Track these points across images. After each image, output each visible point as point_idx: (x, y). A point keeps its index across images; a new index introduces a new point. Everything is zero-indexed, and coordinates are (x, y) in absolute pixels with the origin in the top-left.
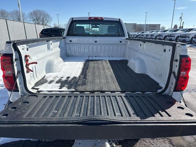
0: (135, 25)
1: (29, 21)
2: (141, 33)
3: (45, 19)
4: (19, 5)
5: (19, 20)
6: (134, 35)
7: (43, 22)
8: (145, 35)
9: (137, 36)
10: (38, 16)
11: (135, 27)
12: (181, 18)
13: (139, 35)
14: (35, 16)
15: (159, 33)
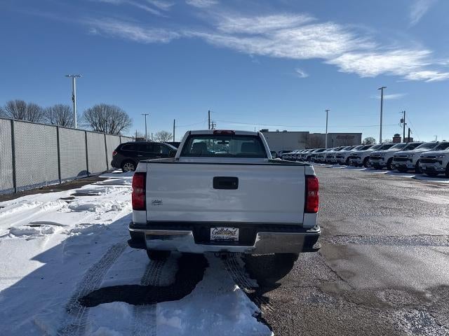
0: (305, 135)
1: (85, 125)
2: (319, 151)
3: (117, 122)
4: (73, 99)
5: (63, 124)
6: (303, 155)
7: (113, 128)
8: (325, 156)
9: (309, 157)
10: (104, 116)
11: (306, 139)
12: (402, 121)
13: (314, 155)
14: (96, 117)
15: (354, 151)
